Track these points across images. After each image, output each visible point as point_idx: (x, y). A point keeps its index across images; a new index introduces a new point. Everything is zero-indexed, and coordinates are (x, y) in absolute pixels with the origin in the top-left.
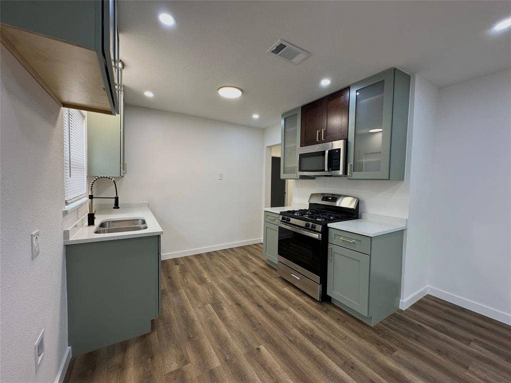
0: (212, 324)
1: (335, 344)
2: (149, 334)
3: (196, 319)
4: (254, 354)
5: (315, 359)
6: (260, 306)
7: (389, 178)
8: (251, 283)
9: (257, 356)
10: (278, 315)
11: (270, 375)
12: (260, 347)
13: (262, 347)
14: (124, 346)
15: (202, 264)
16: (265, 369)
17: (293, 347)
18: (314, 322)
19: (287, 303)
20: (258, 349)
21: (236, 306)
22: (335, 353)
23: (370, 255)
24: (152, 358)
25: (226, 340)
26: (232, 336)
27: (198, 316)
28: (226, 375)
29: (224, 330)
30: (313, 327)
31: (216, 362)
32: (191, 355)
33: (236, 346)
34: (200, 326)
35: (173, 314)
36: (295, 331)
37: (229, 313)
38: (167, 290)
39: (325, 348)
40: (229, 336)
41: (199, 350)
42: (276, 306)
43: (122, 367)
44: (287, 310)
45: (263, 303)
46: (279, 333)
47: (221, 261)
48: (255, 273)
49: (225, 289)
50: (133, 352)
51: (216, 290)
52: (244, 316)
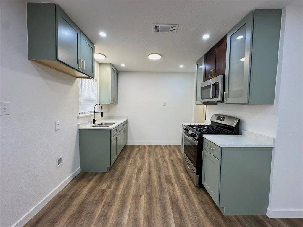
0: (131, 177)
1: (184, 212)
2: (106, 173)
3: (126, 173)
4: (137, 197)
5: (164, 213)
6: (160, 177)
7: (249, 102)
8: (165, 165)
9: (137, 198)
10: (165, 185)
11: (136, 208)
12: (142, 195)
13: (143, 196)
14: (96, 174)
15: (149, 150)
16: (136, 205)
17: (158, 202)
18: (184, 196)
19: (176, 181)
20: (141, 196)
21: (148, 174)
22: (180, 217)
23: (221, 160)
24: (100, 181)
25: (131, 186)
26: (134, 185)
27: (128, 172)
28: (118, 199)
29: (134, 182)
30: (180, 198)
31: (119, 193)
32: (113, 186)
33: (133, 191)
34: (125, 177)
35: (120, 168)
36: (167, 196)
37: (142, 176)
38: (126, 158)
39: (176, 211)
40: (133, 185)
41: (117, 186)
42: (169, 180)
43: (90, 181)
44: (173, 184)
45: (163, 177)
46: (158, 194)
47: (159, 151)
48: (172, 161)
49: (149, 164)
50: (97, 177)
51: (145, 163)
52: (147, 179)
